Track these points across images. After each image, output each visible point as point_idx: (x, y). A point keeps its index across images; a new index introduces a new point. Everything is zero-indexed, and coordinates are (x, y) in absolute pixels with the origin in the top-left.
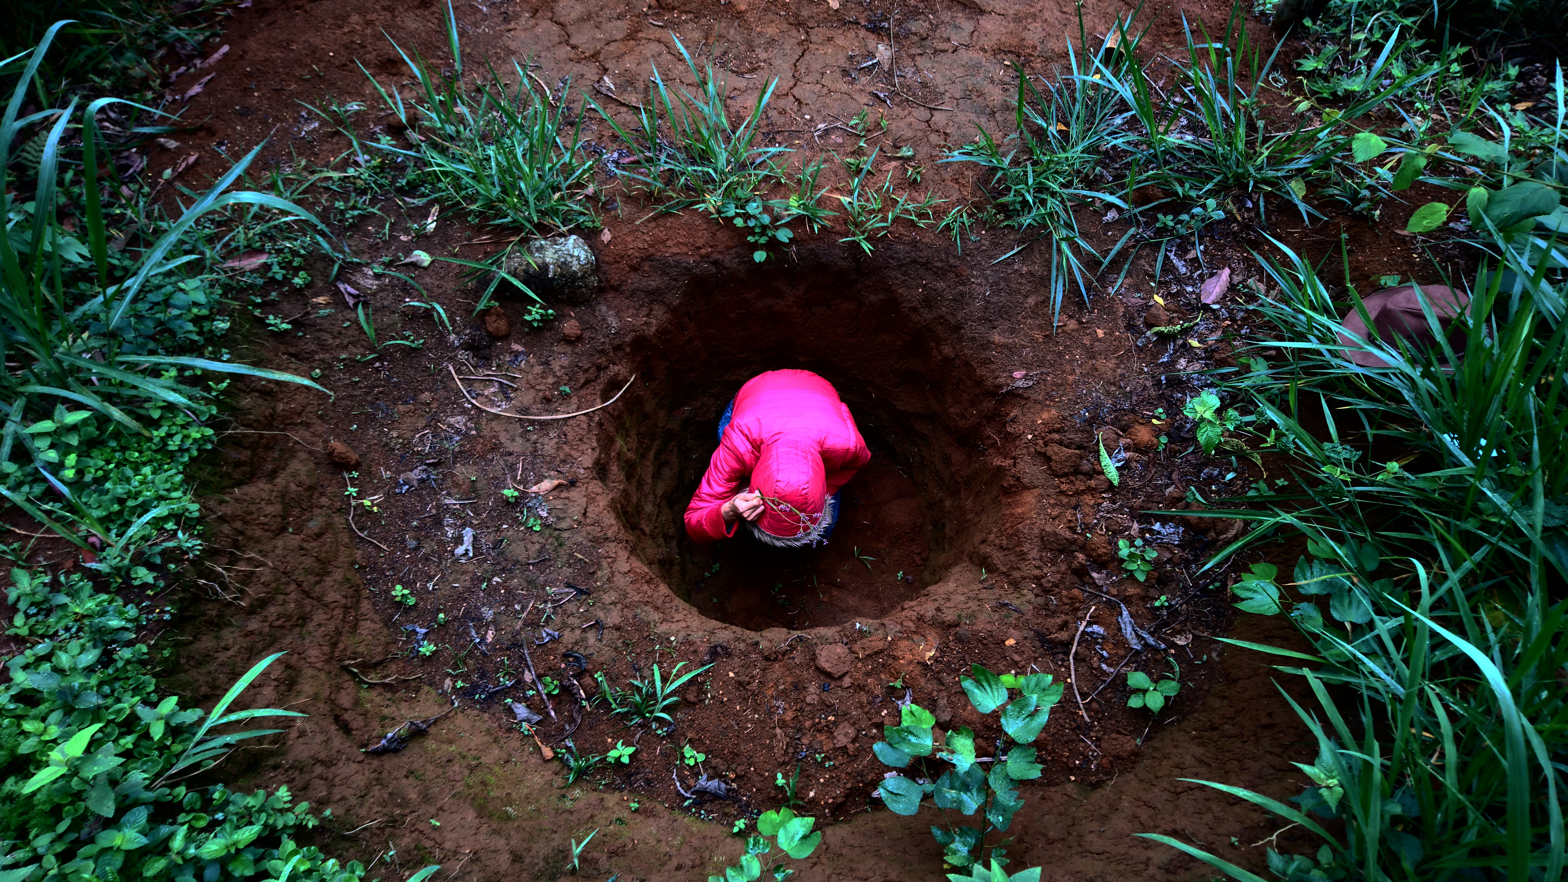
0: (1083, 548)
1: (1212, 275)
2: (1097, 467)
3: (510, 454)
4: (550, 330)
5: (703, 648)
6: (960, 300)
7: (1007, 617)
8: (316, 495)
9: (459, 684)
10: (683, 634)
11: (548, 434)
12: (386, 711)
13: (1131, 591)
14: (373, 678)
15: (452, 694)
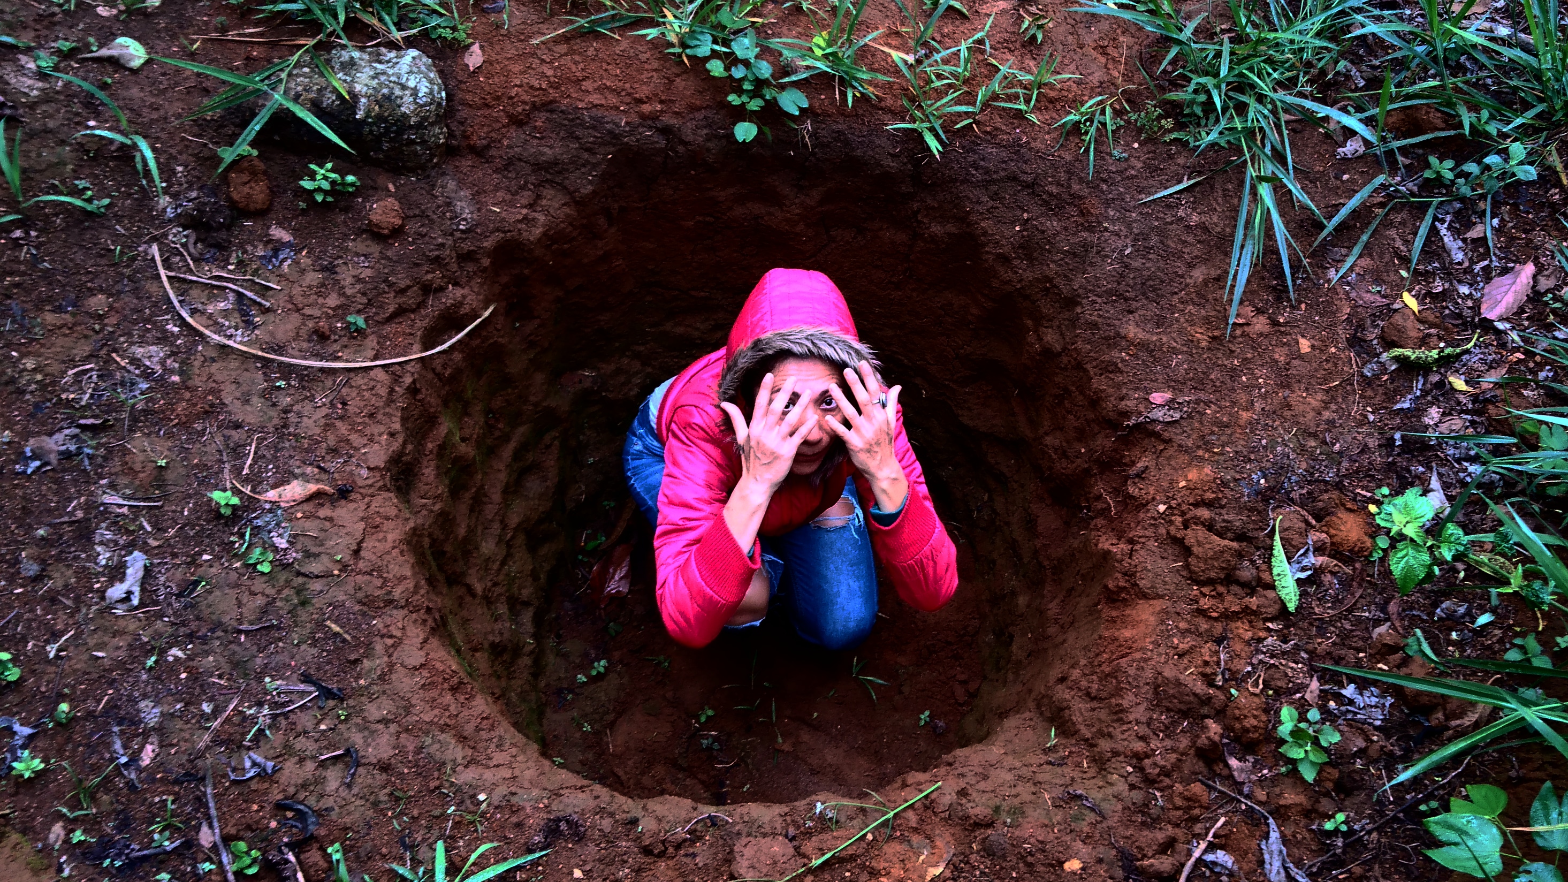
0: (1220, 714)
1: (1505, 271)
2: (1265, 576)
3: (237, 426)
4: (346, 210)
5: (536, 821)
6: (1082, 255)
7: (1076, 819)
9: (78, 837)
10: (502, 790)
11: (312, 398)
13: (1291, 797)
15: (61, 852)
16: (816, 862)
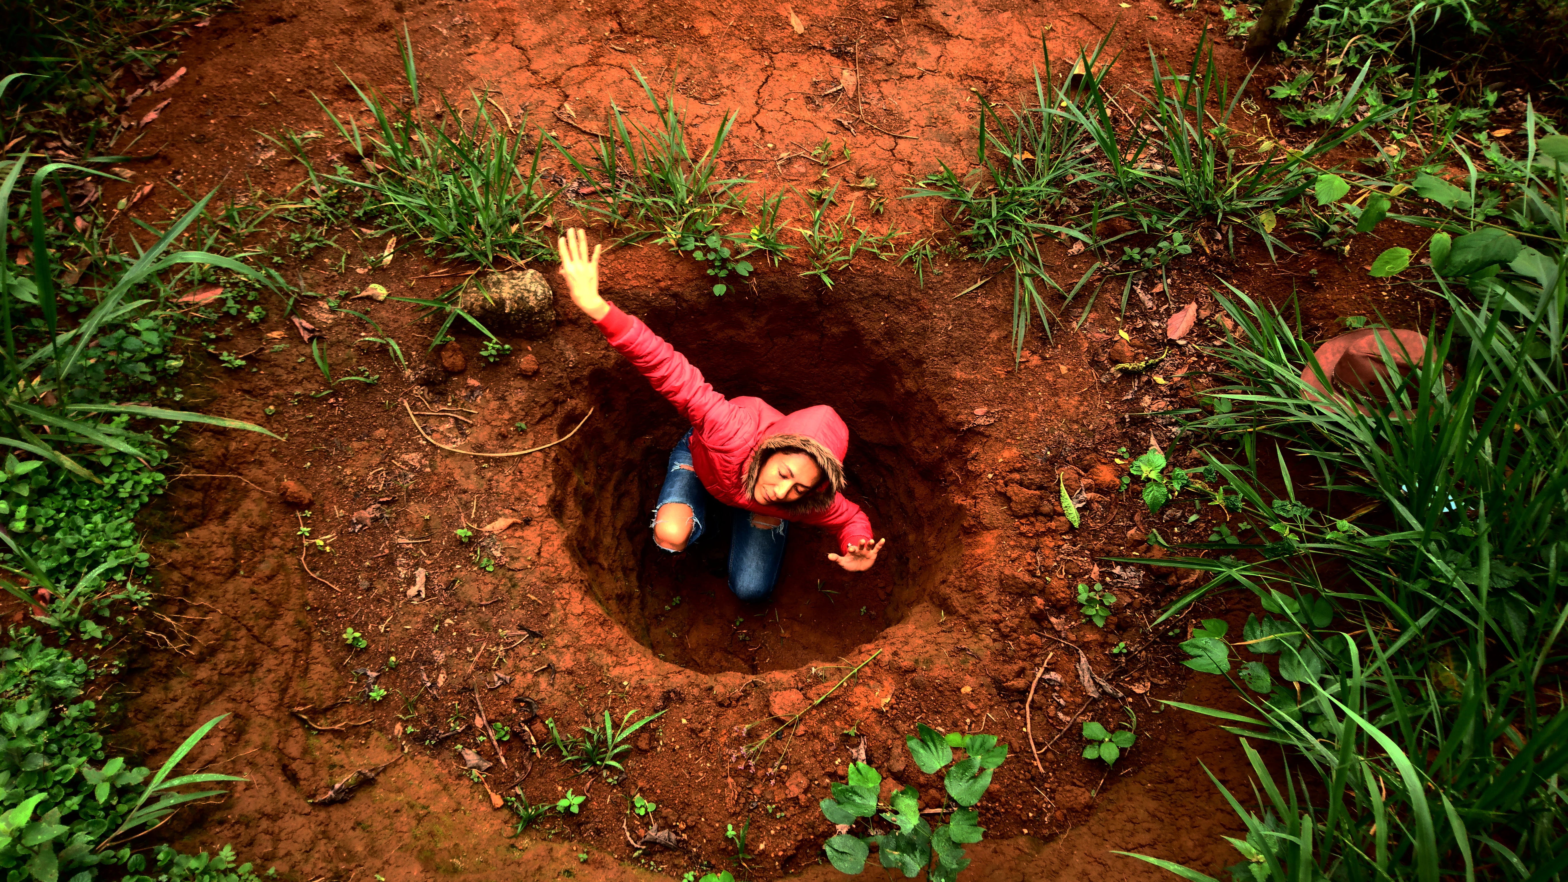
0: (1042, 592)
1: (1179, 309)
2: (1058, 509)
3: (465, 492)
4: (506, 364)
5: (657, 693)
6: (923, 333)
7: (964, 662)
8: (269, 535)
9: (410, 729)
10: (636, 678)
11: (503, 472)
12: (335, 759)
13: (1090, 636)
14: (323, 724)
15: (402, 739)
16: (817, 702)
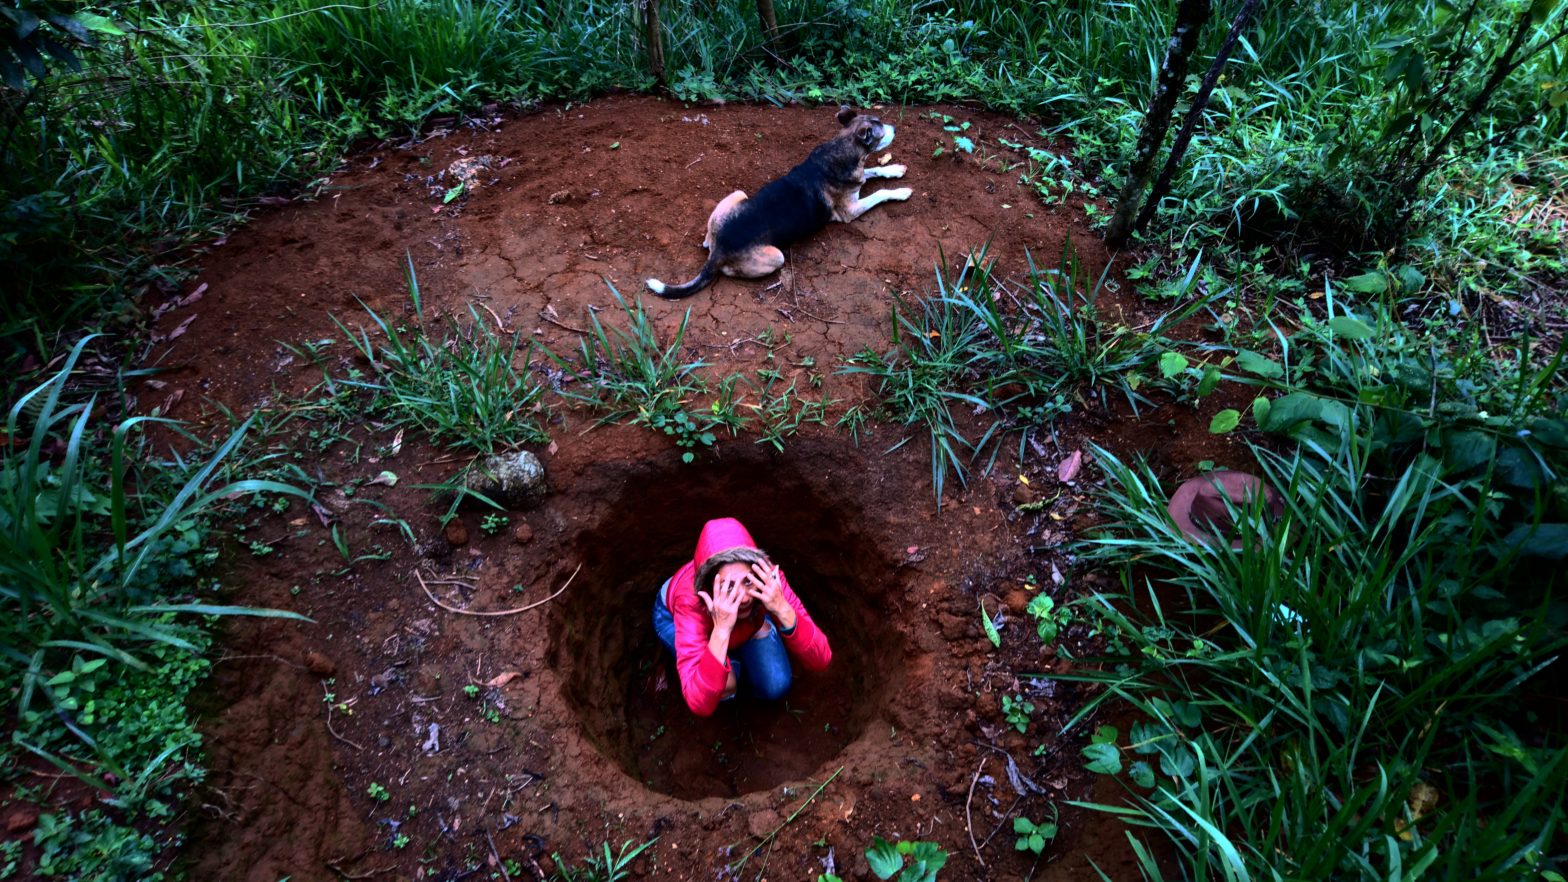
0: (973, 706)
1: (1066, 456)
2: (982, 632)
3: (470, 651)
4: (505, 535)
5: (649, 822)
6: (860, 485)
7: (913, 772)
8: (298, 703)
9: (431, 872)
10: (629, 810)
11: (503, 631)
13: (1016, 742)
16: (790, 819)
